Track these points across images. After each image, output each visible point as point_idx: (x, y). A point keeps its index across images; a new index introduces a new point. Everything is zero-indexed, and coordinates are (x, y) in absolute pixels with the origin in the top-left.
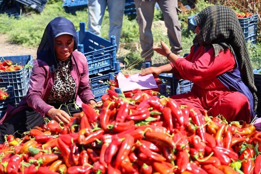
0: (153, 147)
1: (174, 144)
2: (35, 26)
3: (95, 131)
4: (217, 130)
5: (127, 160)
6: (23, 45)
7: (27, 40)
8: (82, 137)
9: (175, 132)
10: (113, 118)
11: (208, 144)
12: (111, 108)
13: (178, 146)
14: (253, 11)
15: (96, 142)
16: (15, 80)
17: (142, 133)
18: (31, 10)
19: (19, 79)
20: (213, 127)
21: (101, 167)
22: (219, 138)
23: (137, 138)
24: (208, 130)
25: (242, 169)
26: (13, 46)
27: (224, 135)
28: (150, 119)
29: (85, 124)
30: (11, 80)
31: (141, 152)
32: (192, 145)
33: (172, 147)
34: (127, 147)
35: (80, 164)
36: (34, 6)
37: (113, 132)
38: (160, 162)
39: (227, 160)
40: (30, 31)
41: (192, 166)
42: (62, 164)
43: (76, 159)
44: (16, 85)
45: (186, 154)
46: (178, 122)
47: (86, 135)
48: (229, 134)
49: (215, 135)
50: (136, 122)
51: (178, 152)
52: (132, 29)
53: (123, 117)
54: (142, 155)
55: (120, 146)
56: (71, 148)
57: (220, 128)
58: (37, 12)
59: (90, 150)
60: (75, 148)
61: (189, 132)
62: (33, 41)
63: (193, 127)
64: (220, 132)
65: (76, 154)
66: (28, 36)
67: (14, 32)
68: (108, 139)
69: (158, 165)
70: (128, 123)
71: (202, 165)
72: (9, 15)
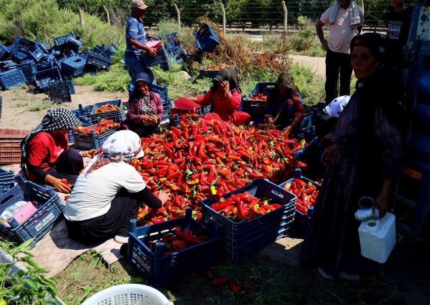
0: (213, 145)
1: (224, 143)
2: (110, 79)
3: (183, 140)
4: (240, 133)
5: (203, 153)
6: (105, 91)
7: (106, 88)
8: (177, 144)
9: (222, 137)
10: (191, 133)
11: (237, 140)
12: (188, 128)
13: (225, 143)
14: (233, 64)
15: (185, 146)
16: (118, 115)
17: (208, 139)
18: (102, 69)
19: (120, 114)
20: (238, 131)
21: (191, 157)
22: (241, 136)
23: (206, 141)
24: (236, 134)
25: (253, 150)
26: (98, 92)
27: (243, 135)
28: (209, 132)
29: (175, 137)
30: (116, 115)
31: (209, 148)
32: (231, 142)
33: (222, 144)
34: (203, 147)
35: (179, 157)
36: (104, 67)
37: (192, 140)
38: (218, 152)
39: (247, 147)
40: (107, 83)
41: (233, 152)
42: (169, 158)
43: (176, 155)
44: (118, 118)
45: (229, 147)
46: (222, 131)
47: (179, 143)
48: (245, 134)
49: (239, 136)
50: (203, 134)
51: (225, 146)
52: (168, 77)
53: (196, 132)
54: (210, 150)
55: (199, 147)
56: (173, 150)
57: (241, 132)
58: (106, 70)
59: (183, 150)
60: (174, 150)
61: (228, 136)
62: (109, 89)
63: (229, 133)
64: (241, 134)
65: (175, 152)
66: (106, 86)
67: (97, 85)
68: (191, 144)
69: (217, 153)
70: (199, 135)
71: (236, 151)
72: (91, 74)
